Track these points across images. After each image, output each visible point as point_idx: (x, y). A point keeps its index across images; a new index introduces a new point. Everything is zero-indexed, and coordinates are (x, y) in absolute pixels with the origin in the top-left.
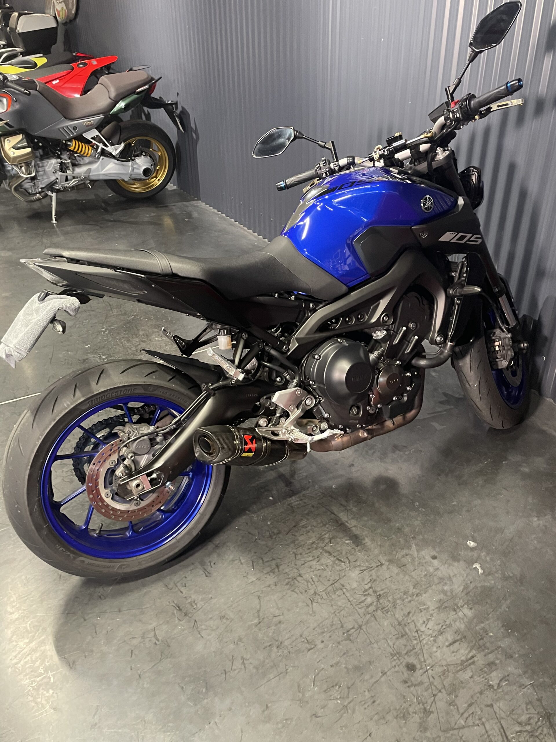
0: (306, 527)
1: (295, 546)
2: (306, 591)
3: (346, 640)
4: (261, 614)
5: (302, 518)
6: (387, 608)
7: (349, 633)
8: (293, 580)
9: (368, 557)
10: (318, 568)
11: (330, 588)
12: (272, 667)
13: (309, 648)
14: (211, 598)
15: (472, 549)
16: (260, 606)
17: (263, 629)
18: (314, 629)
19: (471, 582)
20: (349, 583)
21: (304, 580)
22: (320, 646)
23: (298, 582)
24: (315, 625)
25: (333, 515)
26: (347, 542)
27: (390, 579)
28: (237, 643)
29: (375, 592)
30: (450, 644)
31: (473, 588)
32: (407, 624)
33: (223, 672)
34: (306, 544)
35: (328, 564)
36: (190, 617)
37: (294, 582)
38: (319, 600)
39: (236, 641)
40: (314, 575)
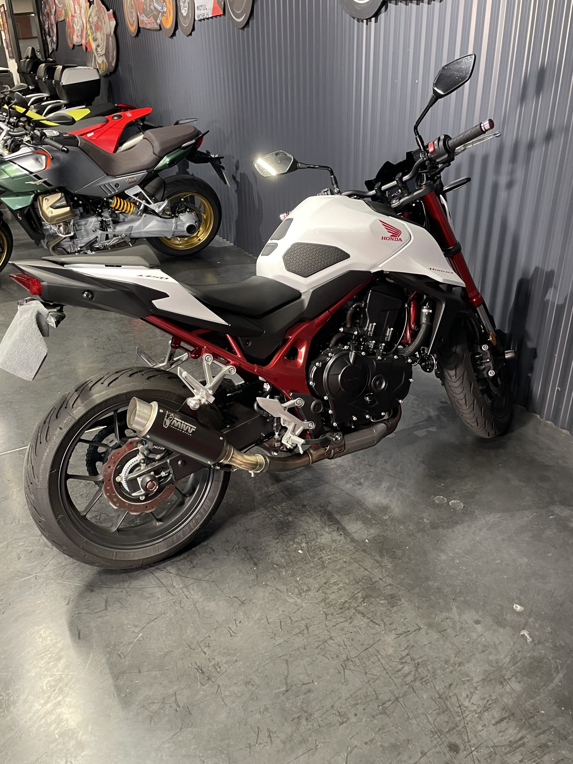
0: (338, 584)
1: (326, 604)
2: (337, 656)
3: (380, 713)
4: (289, 681)
5: (333, 574)
6: (426, 679)
7: (385, 706)
8: (323, 643)
9: (404, 619)
10: (351, 631)
11: (363, 654)
12: (300, 742)
13: (341, 721)
14: (236, 661)
15: (519, 613)
16: (288, 672)
17: (291, 698)
18: (346, 700)
19: (519, 652)
20: (384, 649)
21: (335, 643)
22: (353, 719)
23: (329, 645)
24: (348, 695)
25: (366, 571)
26: (382, 602)
27: (430, 645)
28: (263, 713)
29: (413, 659)
30: (497, 723)
31: (521, 658)
32: (448, 697)
33: (248, 745)
34: (338, 604)
35: (361, 627)
36: (213, 682)
37: (324, 646)
38: (352, 668)
39: (262, 710)
40: (346, 638)
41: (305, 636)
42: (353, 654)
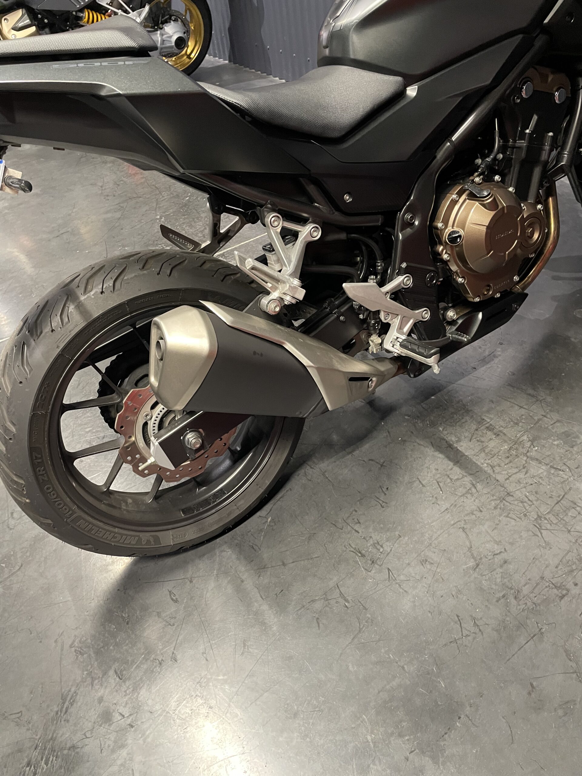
0: (493, 429)
1: (487, 454)
2: (525, 515)
4: (475, 553)
5: (483, 417)
8: (501, 501)
10: (530, 483)
11: (557, 508)
12: (518, 628)
13: (560, 595)
14: (400, 536)
16: (470, 542)
17: (485, 573)
18: (557, 567)
21: (517, 500)
22: (575, 590)
23: (510, 503)
24: (557, 561)
25: (522, 409)
26: (556, 443)
28: (457, 597)
34: (502, 452)
35: (541, 476)
36: (380, 565)
37: (504, 505)
38: (549, 526)
39: (454, 593)
40: (528, 492)
41: (476, 495)
42: (544, 509)
